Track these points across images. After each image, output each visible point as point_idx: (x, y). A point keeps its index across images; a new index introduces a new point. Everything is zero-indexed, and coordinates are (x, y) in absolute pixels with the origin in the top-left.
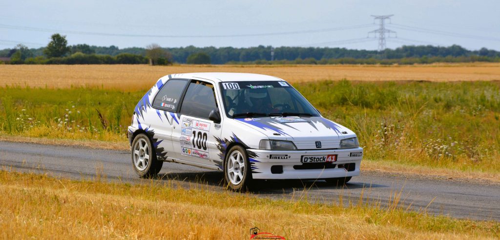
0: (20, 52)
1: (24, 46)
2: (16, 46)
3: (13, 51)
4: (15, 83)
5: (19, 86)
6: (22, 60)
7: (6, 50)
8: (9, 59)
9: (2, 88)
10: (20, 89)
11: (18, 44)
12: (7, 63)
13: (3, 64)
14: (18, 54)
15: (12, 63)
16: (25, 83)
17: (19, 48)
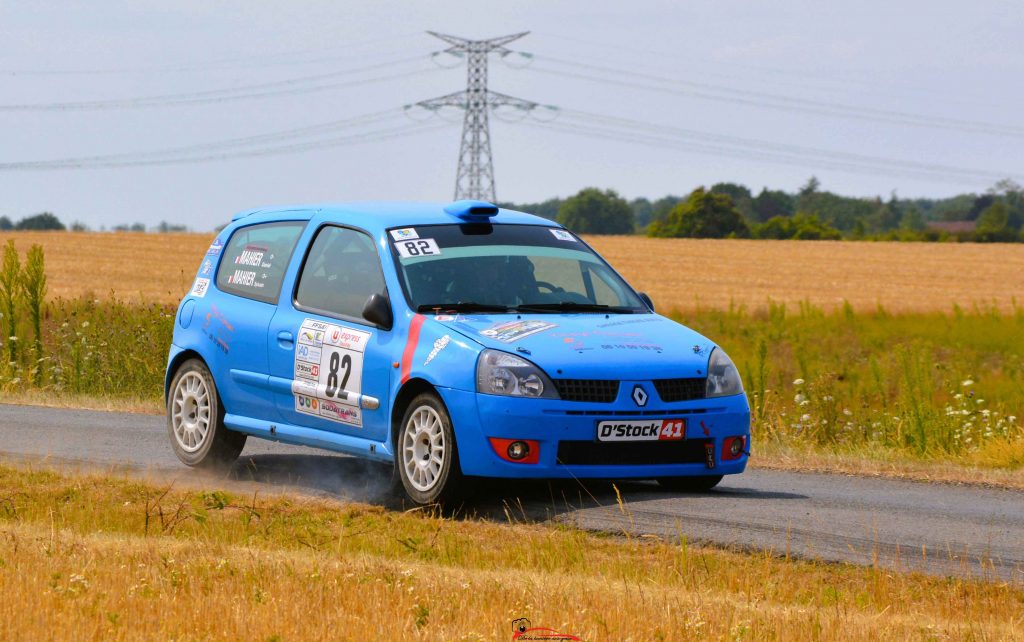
0: (1008, 206)
1: (1018, 187)
2: (993, 186)
3: (984, 203)
4: (984, 301)
5: (993, 309)
6: (1011, 230)
7: (963, 199)
8: (970, 227)
9: (943, 316)
10: (997, 319)
11: (999, 180)
12: (963, 238)
13: (951, 241)
14: (1000, 210)
15: (979, 240)
16: (1014, 302)
17: (1001, 192)
